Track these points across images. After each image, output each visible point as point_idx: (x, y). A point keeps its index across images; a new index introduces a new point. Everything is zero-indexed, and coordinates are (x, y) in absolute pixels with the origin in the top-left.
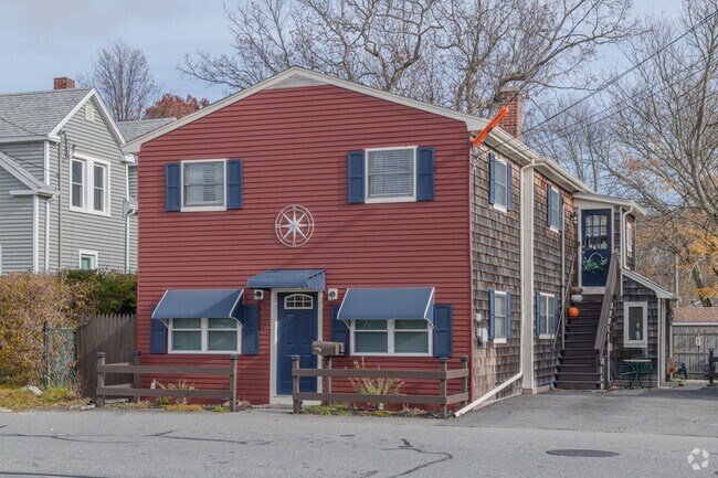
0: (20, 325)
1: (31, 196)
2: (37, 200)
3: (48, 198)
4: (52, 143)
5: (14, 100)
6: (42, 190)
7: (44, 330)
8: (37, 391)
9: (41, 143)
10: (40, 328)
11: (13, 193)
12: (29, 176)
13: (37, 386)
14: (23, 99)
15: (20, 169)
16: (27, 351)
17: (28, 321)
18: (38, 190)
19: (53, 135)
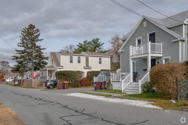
0: (167, 80)
1: (178, 41)
2: (180, 42)
3: (184, 41)
4: (185, 24)
5: (176, 16)
6: (181, 39)
7: (176, 81)
8: (174, 102)
9: (182, 25)
10: (175, 81)
11: (173, 41)
12: (178, 35)
13: (174, 100)
14: (178, 15)
15: (175, 34)
16: (170, 88)
17: (170, 78)
18: (180, 39)
19: (185, 22)
